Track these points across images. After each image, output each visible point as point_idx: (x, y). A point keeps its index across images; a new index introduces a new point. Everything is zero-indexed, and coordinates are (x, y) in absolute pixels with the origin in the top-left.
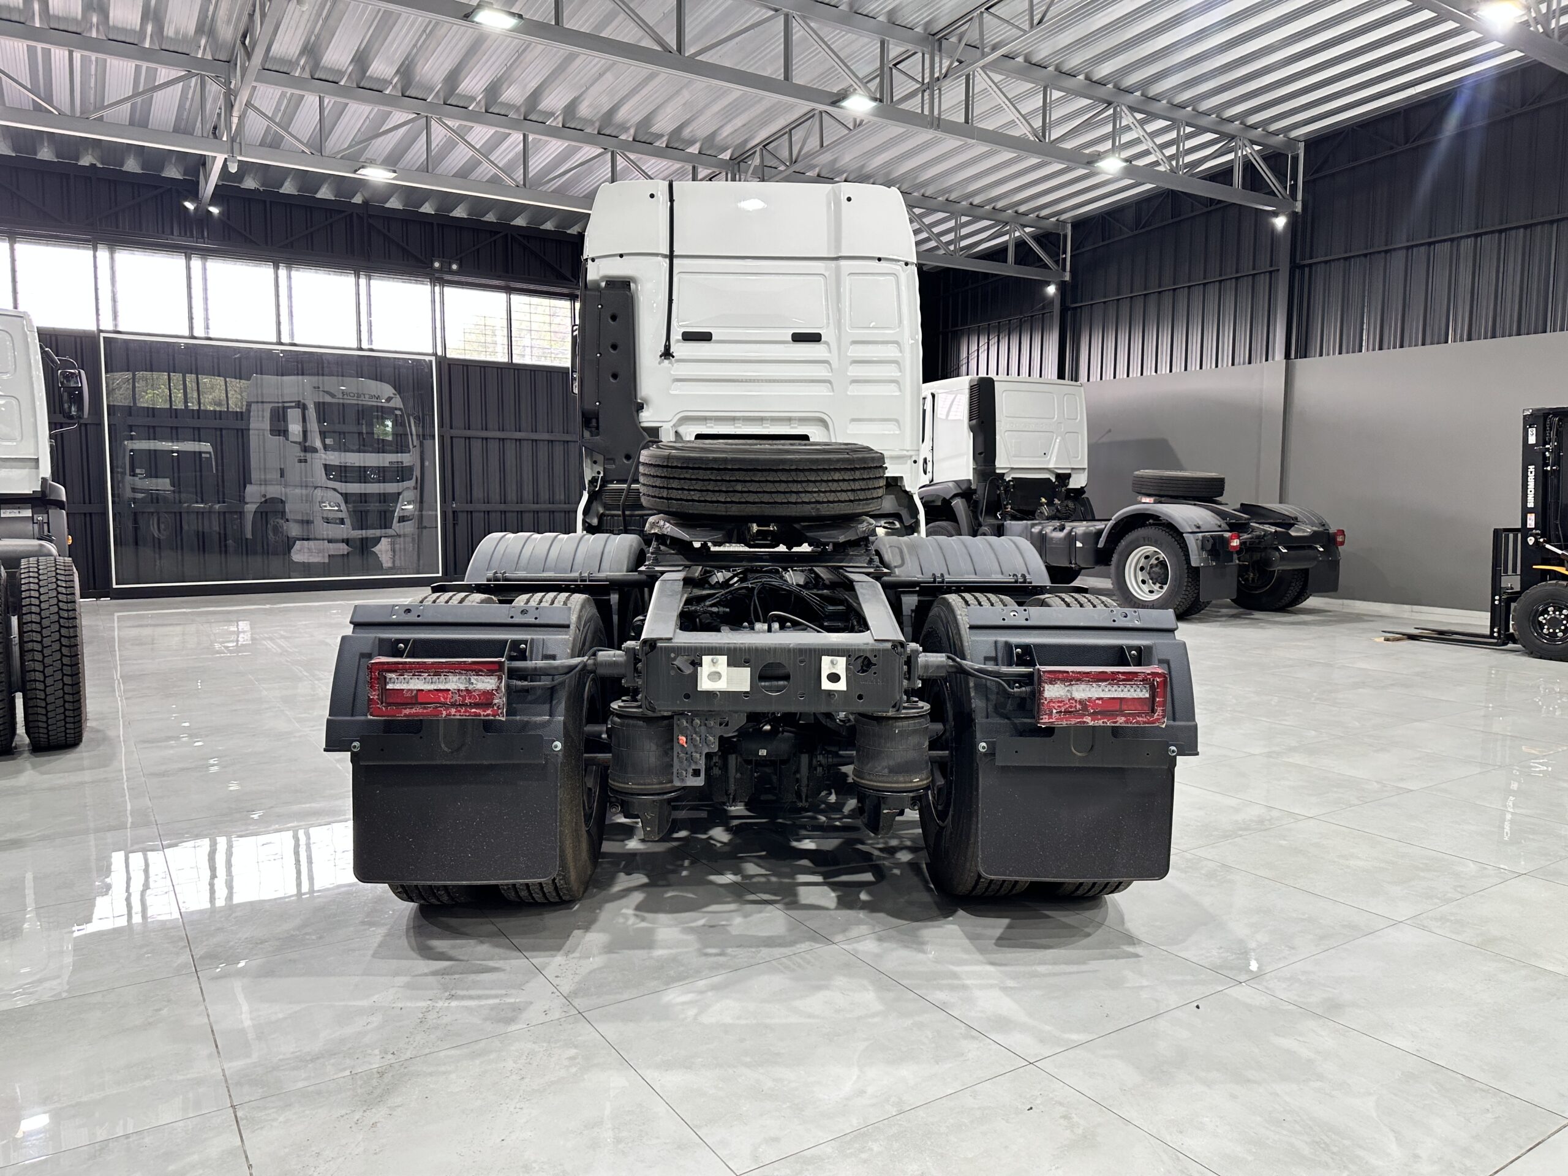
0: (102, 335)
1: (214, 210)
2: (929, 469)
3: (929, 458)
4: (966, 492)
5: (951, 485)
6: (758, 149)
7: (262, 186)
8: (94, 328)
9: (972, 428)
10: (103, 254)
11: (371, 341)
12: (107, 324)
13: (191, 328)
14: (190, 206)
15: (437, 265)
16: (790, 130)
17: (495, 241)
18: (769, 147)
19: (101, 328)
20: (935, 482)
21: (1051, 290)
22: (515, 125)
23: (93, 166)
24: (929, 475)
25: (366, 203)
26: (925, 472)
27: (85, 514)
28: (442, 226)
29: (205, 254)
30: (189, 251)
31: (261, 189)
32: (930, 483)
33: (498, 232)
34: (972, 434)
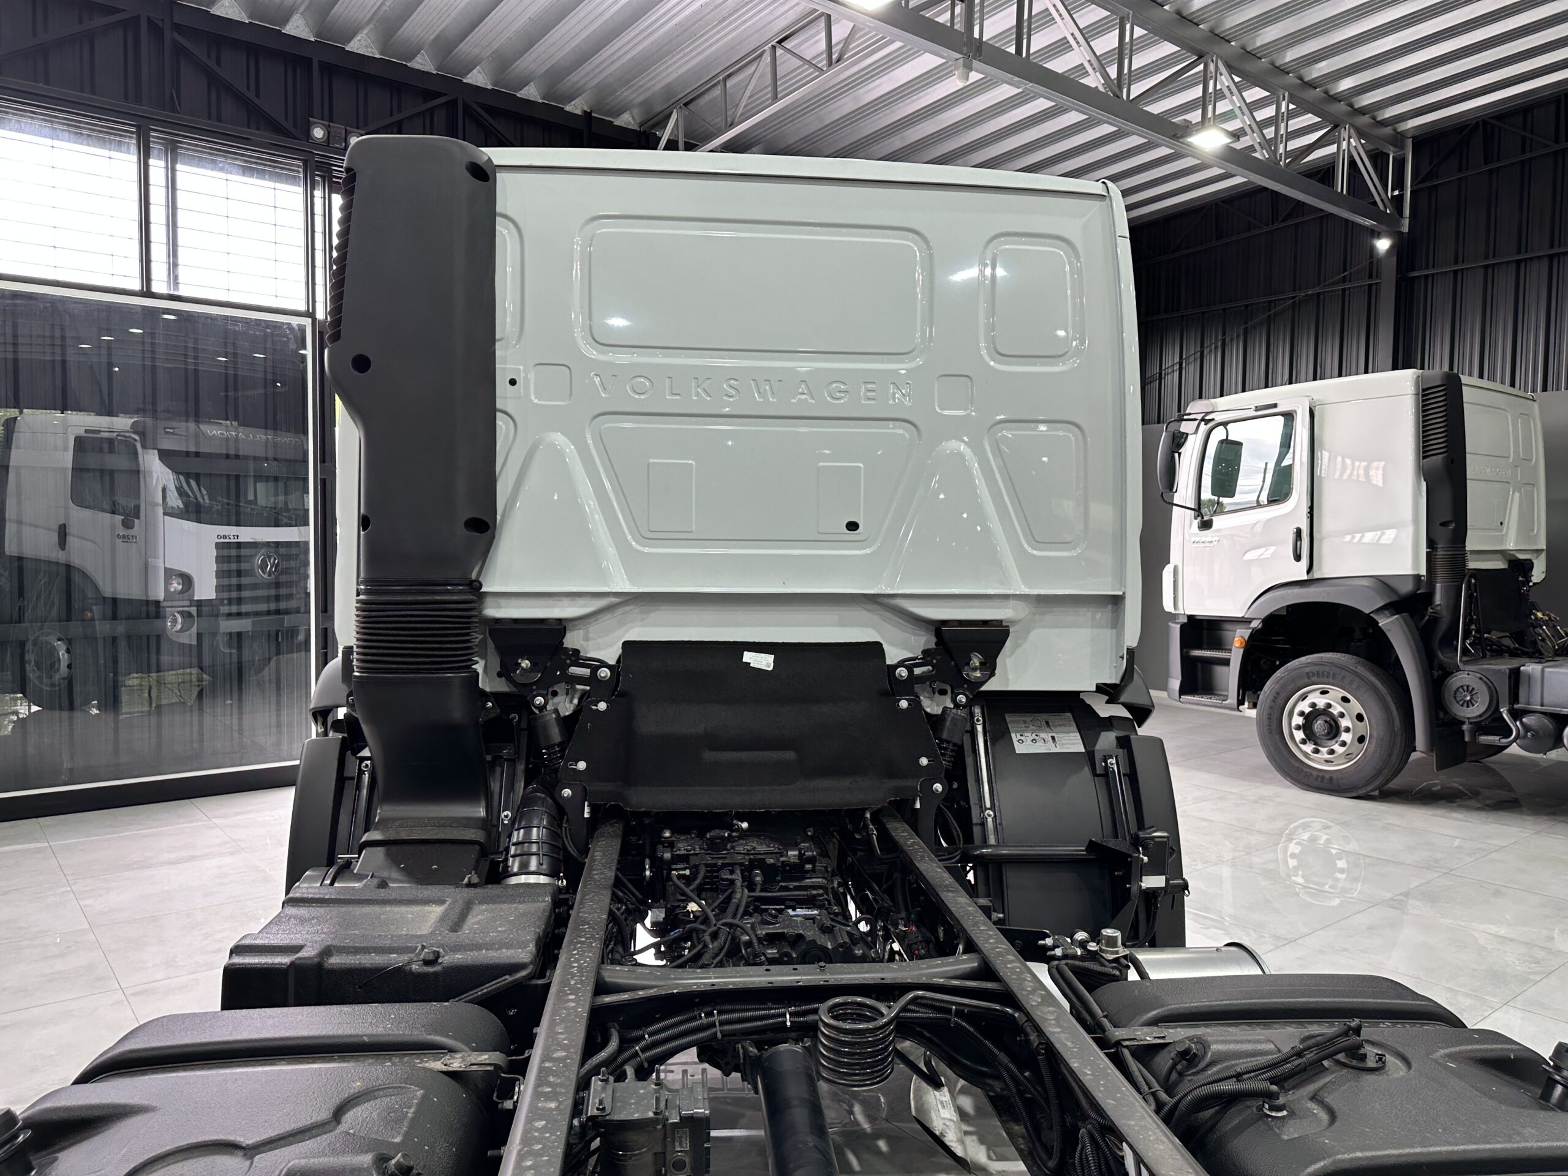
2: (1305, 549)
3: (1305, 531)
4: (1411, 601)
5: (1365, 584)
9: (1423, 474)
11: (173, 278)
15: (318, 133)
17: (432, 111)
20: (1316, 575)
21: (1383, 245)
24: (1305, 563)
26: (1298, 558)
28: (328, 69)
32: (1305, 577)
33: (439, 95)
34: (1424, 484)
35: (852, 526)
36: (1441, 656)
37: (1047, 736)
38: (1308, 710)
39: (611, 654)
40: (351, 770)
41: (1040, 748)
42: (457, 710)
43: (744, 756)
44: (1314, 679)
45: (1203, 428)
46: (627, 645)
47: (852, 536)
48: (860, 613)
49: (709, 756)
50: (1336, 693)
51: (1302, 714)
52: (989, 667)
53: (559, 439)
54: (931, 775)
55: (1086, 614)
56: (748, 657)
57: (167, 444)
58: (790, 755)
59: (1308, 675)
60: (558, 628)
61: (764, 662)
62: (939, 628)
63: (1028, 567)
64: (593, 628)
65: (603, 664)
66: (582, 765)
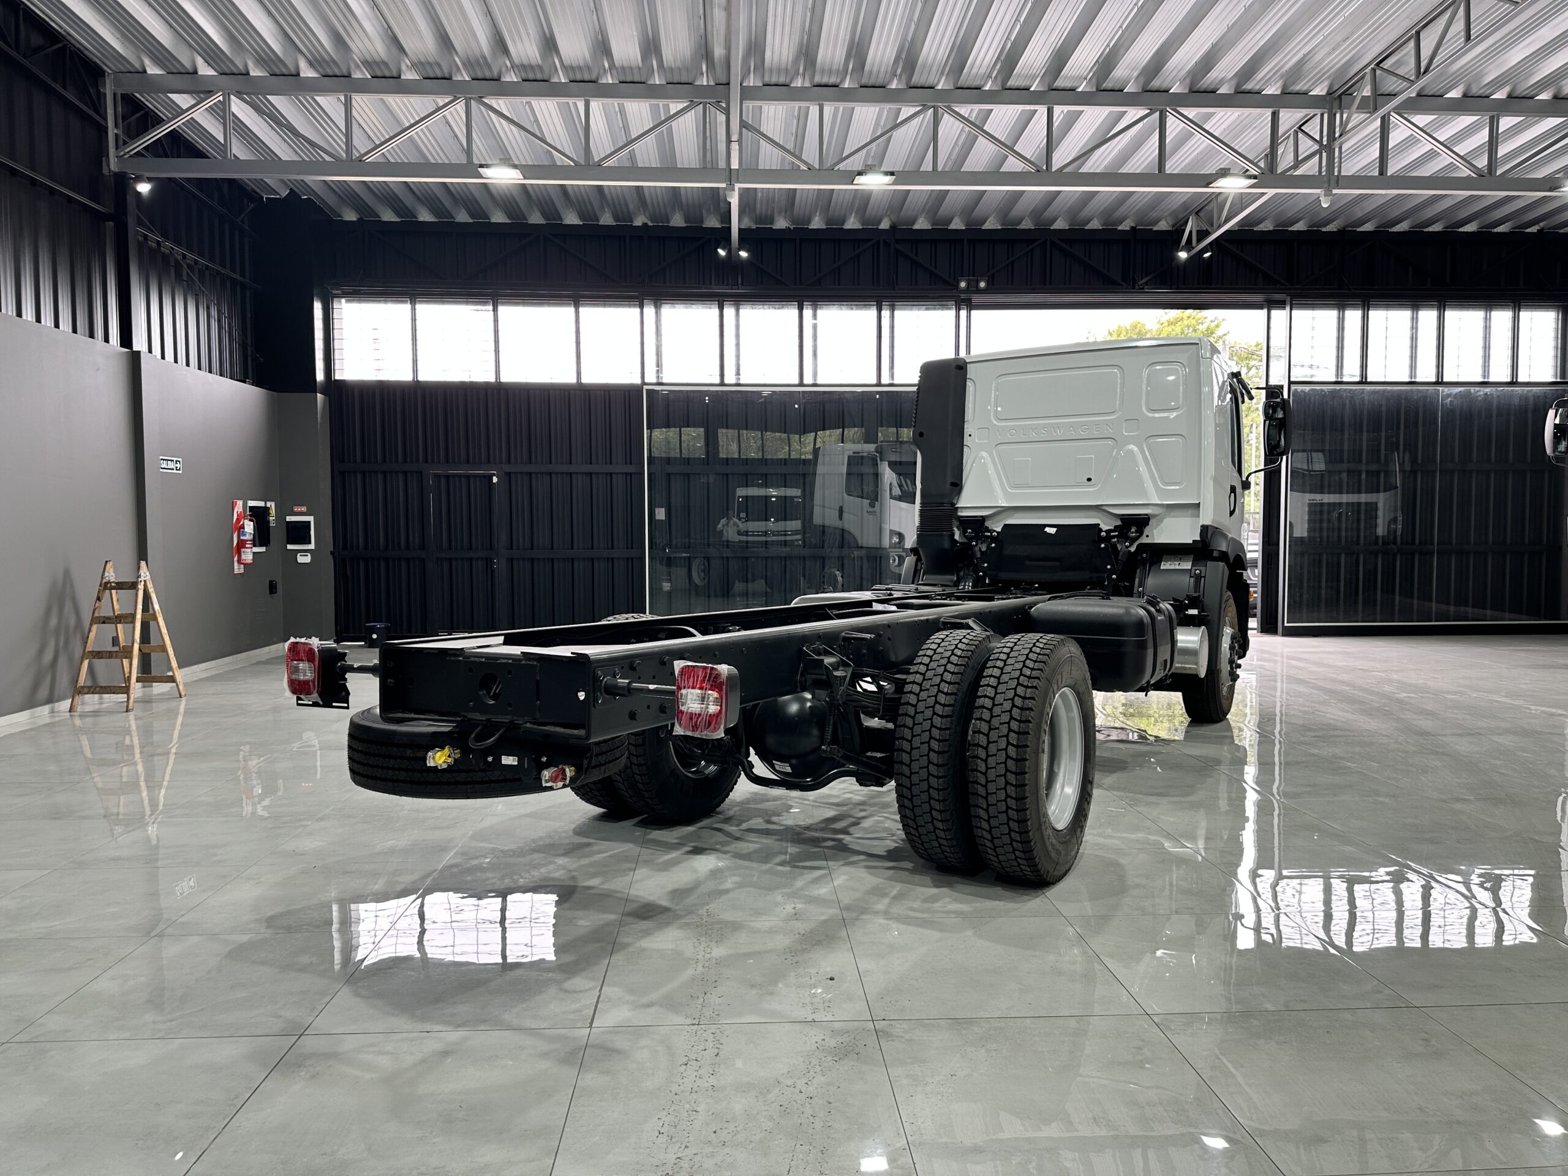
0: (645, 387)
1: (744, 254)
6: (1368, 70)
7: (793, 223)
8: (638, 381)
10: (649, 311)
11: (892, 376)
12: (650, 378)
13: (722, 375)
14: (722, 252)
15: (963, 284)
16: (1418, 33)
17: (1032, 250)
18: (1386, 65)
19: (647, 380)
22: (1037, 98)
23: (645, 224)
25: (893, 227)
27: (628, 559)
28: (974, 242)
29: (739, 300)
30: (721, 299)
31: (792, 227)
33: (1035, 240)
35: (1089, 480)
37: (1177, 563)
39: (999, 529)
40: (919, 568)
41: (1172, 567)
42: (947, 544)
43: (1042, 563)
46: (1005, 525)
47: (1089, 483)
48: (1093, 513)
49: (1028, 563)
52: (1140, 532)
53: (984, 454)
54: (1112, 572)
55: (1190, 512)
56: (1047, 530)
57: (893, 458)
58: (1058, 564)
60: (983, 519)
61: (1052, 531)
62: (1123, 518)
63: (1160, 492)
64: (996, 519)
65: (995, 531)
66: (986, 565)
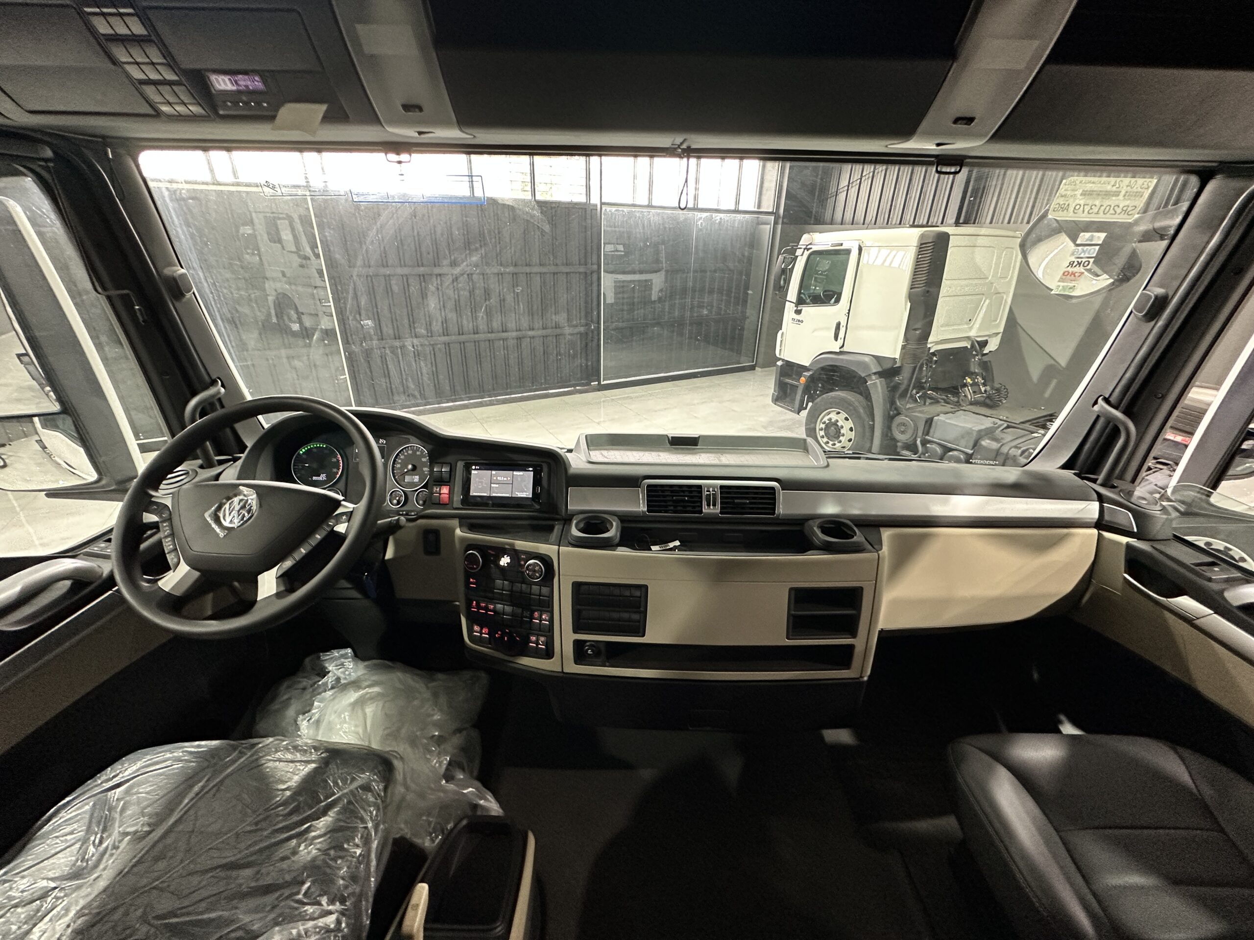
2: (841, 335)
3: (843, 323)
4: (889, 372)
5: (867, 359)
9: (911, 297)
20: (845, 349)
24: (840, 342)
26: (836, 338)
32: (838, 350)
34: (909, 304)
36: (898, 404)
38: (827, 422)
44: (833, 406)
45: (807, 253)
50: (844, 415)
51: (824, 423)
59: (831, 404)
